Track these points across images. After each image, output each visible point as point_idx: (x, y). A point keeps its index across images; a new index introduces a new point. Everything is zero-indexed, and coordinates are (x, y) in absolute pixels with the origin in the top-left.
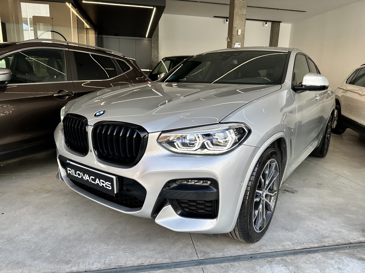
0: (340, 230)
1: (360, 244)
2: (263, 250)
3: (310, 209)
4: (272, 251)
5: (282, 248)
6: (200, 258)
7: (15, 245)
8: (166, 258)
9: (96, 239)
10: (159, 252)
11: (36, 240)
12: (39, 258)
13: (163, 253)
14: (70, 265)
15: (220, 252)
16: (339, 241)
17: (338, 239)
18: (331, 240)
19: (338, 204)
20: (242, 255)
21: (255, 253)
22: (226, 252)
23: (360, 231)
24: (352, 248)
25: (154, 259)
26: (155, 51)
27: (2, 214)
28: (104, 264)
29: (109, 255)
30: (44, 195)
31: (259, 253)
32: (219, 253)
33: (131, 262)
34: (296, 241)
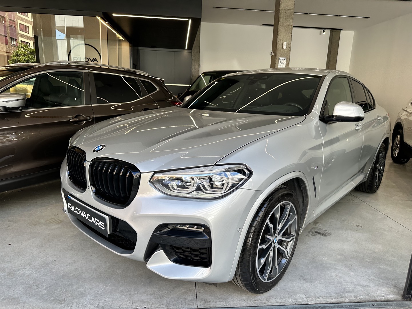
0: (367, 284)
1: (386, 302)
2: (271, 302)
3: (339, 257)
4: (281, 304)
5: (294, 301)
6: (199, 307)
7: (14, 280)
8: (163, 305)
9: (96, 278)
10: (157, 297)
11: (35, 275)
12: (35, 295)
13: (161, 298)
14: (63, 305)
15: (222, 301)
16: (362, 297)
17: (362, 295)
18: (352, 296)
19: (375, 252)
20: (246, 306)
21: (261, 305)
22: (230, 301)
23: (392, 287)
24: (375, 307)
25: (150, 304)
26: (195, 64)
27: (9, 245)
28: (97, 306)
29: (104, 297)
30: (54, 227)
31: (265, 305)
32: (222, 303)
33: (126, 306)
34: (312, 294)
